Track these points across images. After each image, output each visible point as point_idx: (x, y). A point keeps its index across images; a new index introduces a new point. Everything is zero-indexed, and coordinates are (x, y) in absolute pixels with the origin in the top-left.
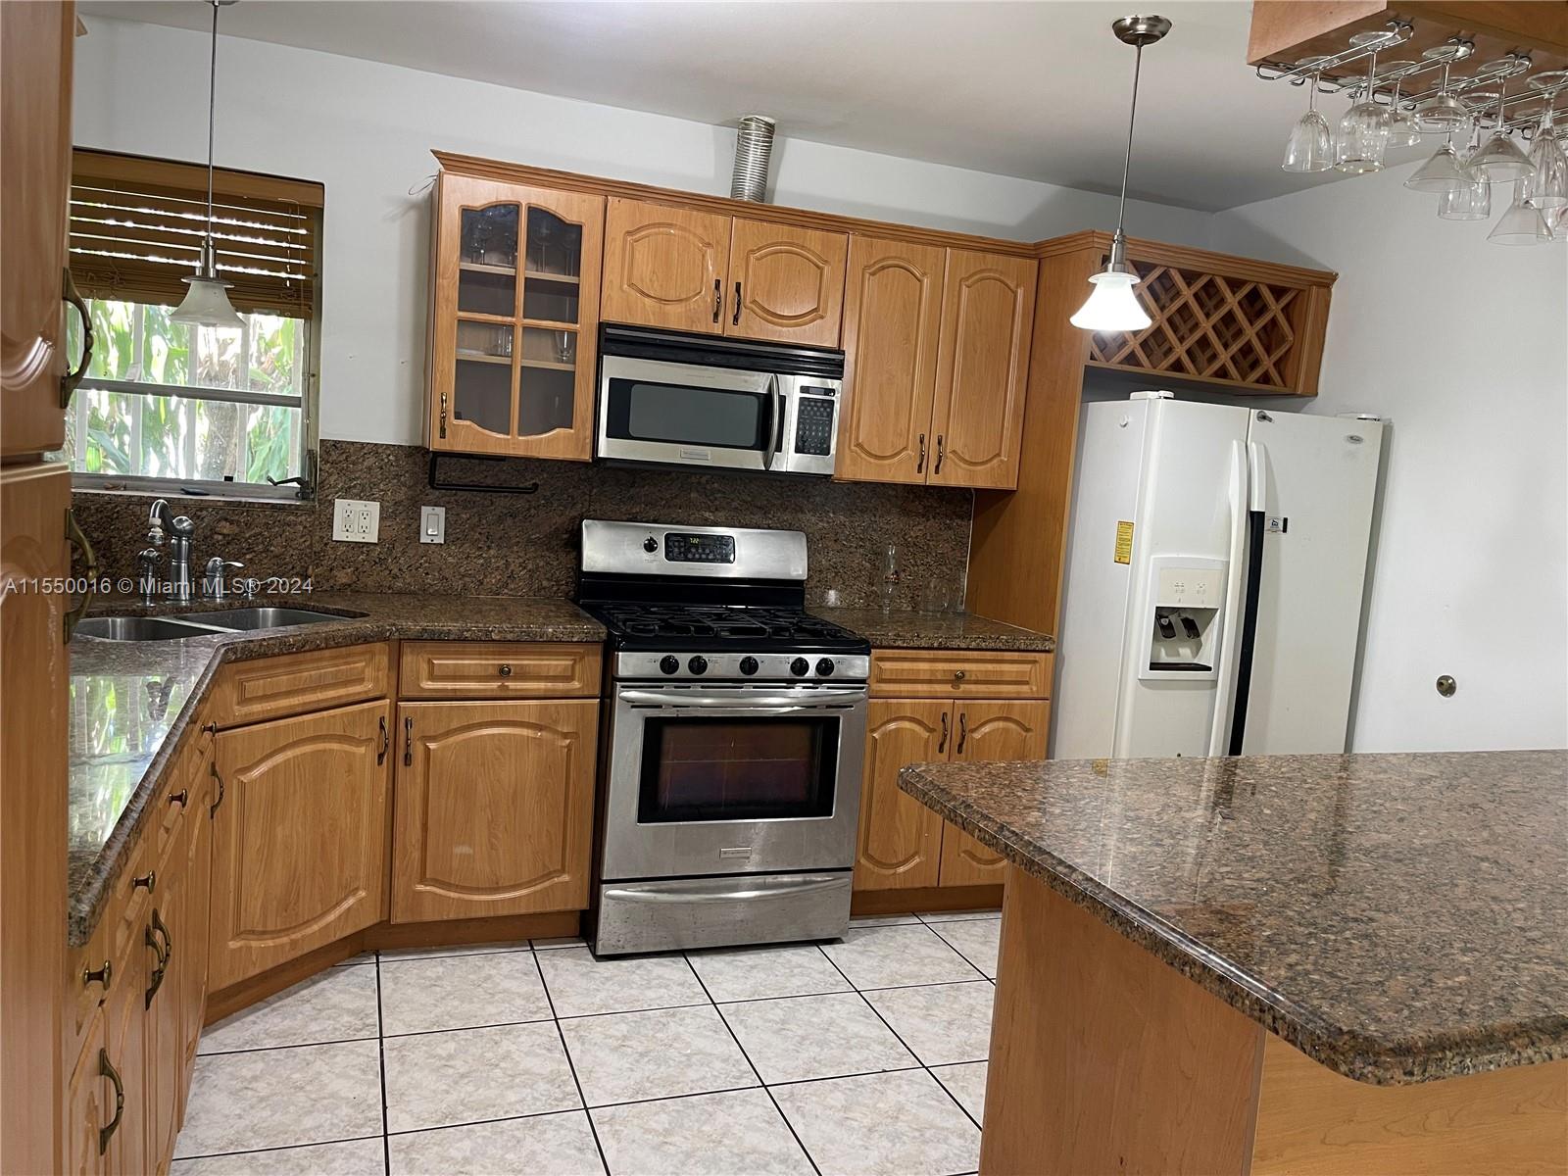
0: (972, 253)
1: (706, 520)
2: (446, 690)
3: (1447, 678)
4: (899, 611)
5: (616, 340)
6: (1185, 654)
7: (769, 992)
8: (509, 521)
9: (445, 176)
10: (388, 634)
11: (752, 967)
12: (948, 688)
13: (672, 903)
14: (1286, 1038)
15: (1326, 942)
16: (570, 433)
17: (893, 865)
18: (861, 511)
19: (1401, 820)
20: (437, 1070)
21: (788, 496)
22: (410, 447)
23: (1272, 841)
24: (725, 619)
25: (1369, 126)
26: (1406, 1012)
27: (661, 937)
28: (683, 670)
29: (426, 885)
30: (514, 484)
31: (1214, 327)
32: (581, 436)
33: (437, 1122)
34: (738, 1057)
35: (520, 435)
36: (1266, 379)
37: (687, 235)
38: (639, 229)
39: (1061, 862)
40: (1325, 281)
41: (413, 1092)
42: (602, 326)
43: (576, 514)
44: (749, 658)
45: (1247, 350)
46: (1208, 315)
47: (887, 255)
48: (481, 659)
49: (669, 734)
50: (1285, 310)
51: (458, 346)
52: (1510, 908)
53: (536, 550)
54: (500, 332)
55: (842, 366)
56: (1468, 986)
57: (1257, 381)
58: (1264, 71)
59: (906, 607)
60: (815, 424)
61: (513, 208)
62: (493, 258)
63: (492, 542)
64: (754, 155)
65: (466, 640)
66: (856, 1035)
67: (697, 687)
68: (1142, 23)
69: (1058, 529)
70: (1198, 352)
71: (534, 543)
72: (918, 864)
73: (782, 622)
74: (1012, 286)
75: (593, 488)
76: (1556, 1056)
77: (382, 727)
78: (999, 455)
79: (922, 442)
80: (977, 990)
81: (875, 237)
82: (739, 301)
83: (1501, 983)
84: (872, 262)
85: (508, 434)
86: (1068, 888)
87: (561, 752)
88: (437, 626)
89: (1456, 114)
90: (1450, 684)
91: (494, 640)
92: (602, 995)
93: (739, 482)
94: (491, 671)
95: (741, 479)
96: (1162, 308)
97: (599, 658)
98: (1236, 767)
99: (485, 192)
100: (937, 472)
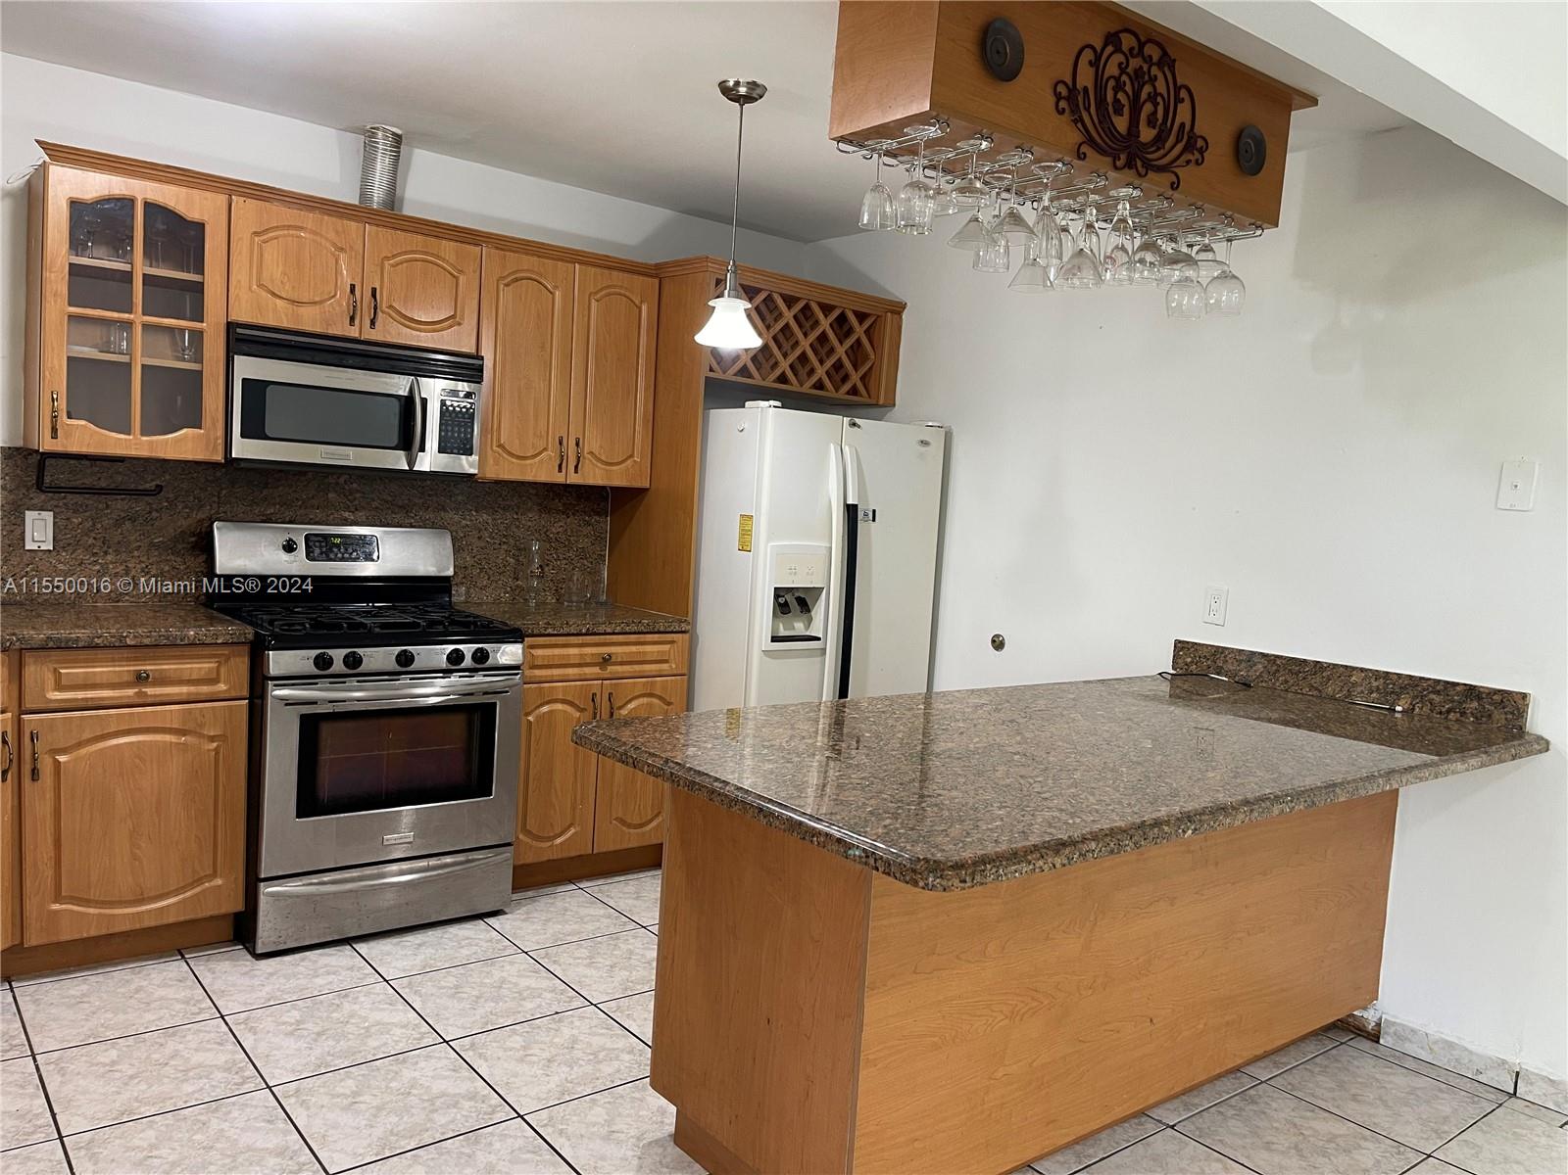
0: (598, 270)
1: (346, 519)
2: (77, 700)
3: (997, 636)
4: (544, 603)
5: (243, 339)
6: (799, 628)
7: (439, 964)
8: (128, 525)
9: (51, 167)
10: (8, 644)
11: (420, 945)
12: (596, 670)
13: (335, 893)
14: (884, 873)
15: (909, 810)
16: (200, 435)
17: (549, 837)
18: (504, 509)
19: (962, 733)
20: (103, 1076)
21: (429, 495)
22: (9, 448)
23: (871, 753)
24: (375, 616)
25: (920, 197)
26: (961, 845)
27: (325, 928)
28: (338, 666)
29: (61, 904)
30: (132, 487)
31: (811, 345)
32: (212, 437)
33: (114, 1119)
34: (417, 1022)
35: (142, 435)
36: (854, 391)
37: (318, 239)
38: (266, 231)
39: (717, 779)
40: (897, 309)
41: (82, 1097)
42: (231, 326)
43: (203, 516)
44: (405, 651)
45: (838, 366)
46: (806, 335)
47: (520, 268)
48: (114, 666)
49: (326, 729)
50: (867, 332)
51: (68, 344)
52: (1032, 781)
53: (160, 554)
54: (112, 328)
55: (482, 371)
56: (1001, 828)
57: (848, 393)
58: (842, 146)
59: (551, 599)
60: (458, 425)
61: (127, 203)
62: (101, 251)
63: (109, 547)
64: (382, 164)
65: (97, 647)
66: (528, 988)
67: (353, 682)
68: (743, 86)
69: (688, 521)
70: (799, 367)
71: (157, 546)
72: (573, 834)
73: (435, 616)
74: (637, 302)
75: (222, 489)
76: (1058, 866)
77: (5, 742)
78: (632, 456)
79: (561, 444)
80: (635, 937)
81: (508, 251)
82: (375, 305)
83: (1023, 824)
84: (506, 273)
85: (129, 434)
86: (723, 798)
87: (209, 756)
88: (63, 633)
89: (982, 193)
90: (1001, 641)
91: (130, 646)
92: (268, 989)
93: (379, 481)
94: (126, 678)
95: (381, 479)
96: (768, 327)
97: (246, 660)
98: (844, 707)
99: (95, 185)
100: (576, 471)
